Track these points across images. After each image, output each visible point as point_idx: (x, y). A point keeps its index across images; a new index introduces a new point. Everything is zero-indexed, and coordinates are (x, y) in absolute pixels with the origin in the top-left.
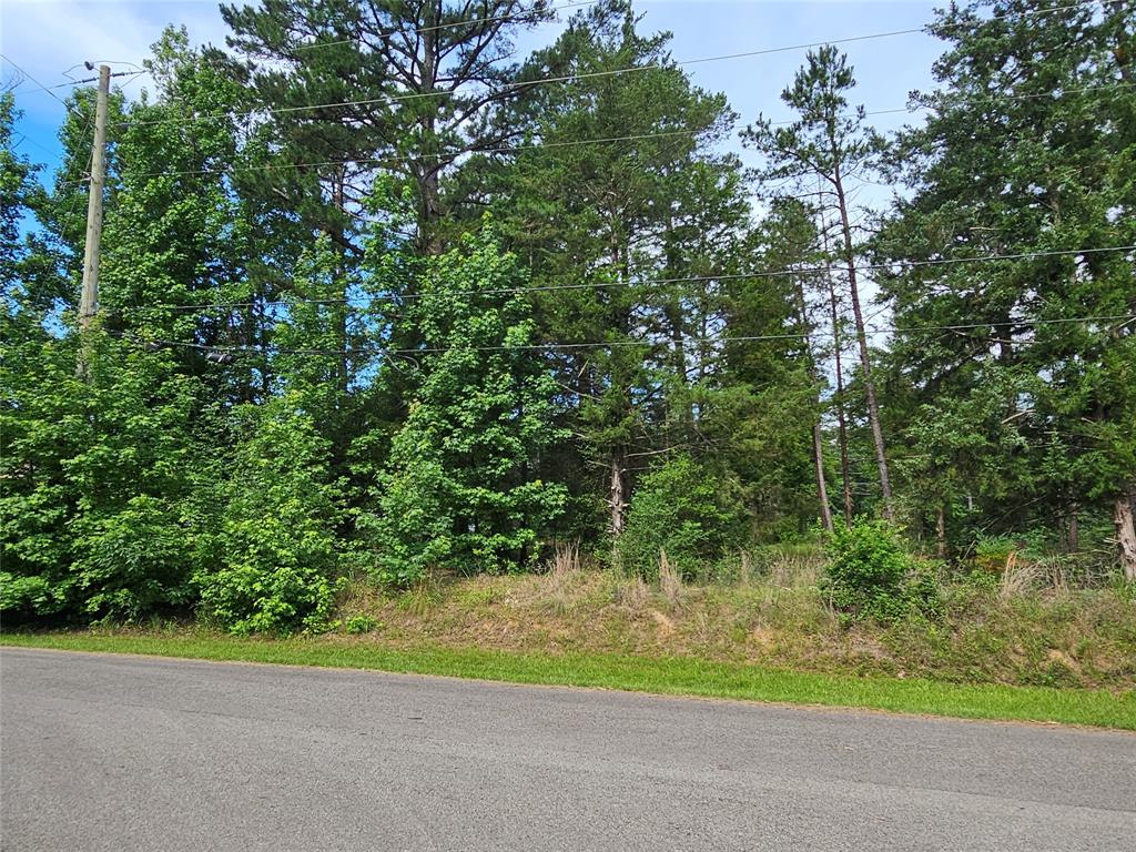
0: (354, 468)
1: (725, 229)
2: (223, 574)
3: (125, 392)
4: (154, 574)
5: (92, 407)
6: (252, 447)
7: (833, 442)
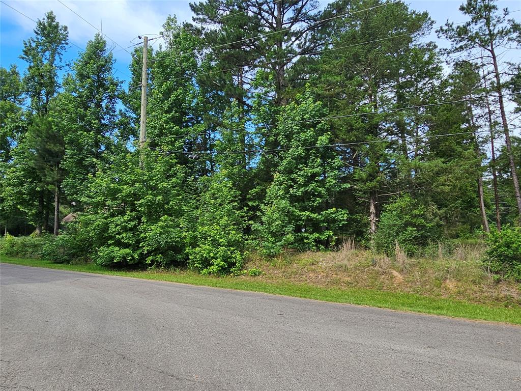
0: (250, 203)
1: (428, 80)
2: (197, 249)
3: (158, 173)
4: (171, 248)
5: (145, 180)
6: (208, 195)
7: (489, 187)
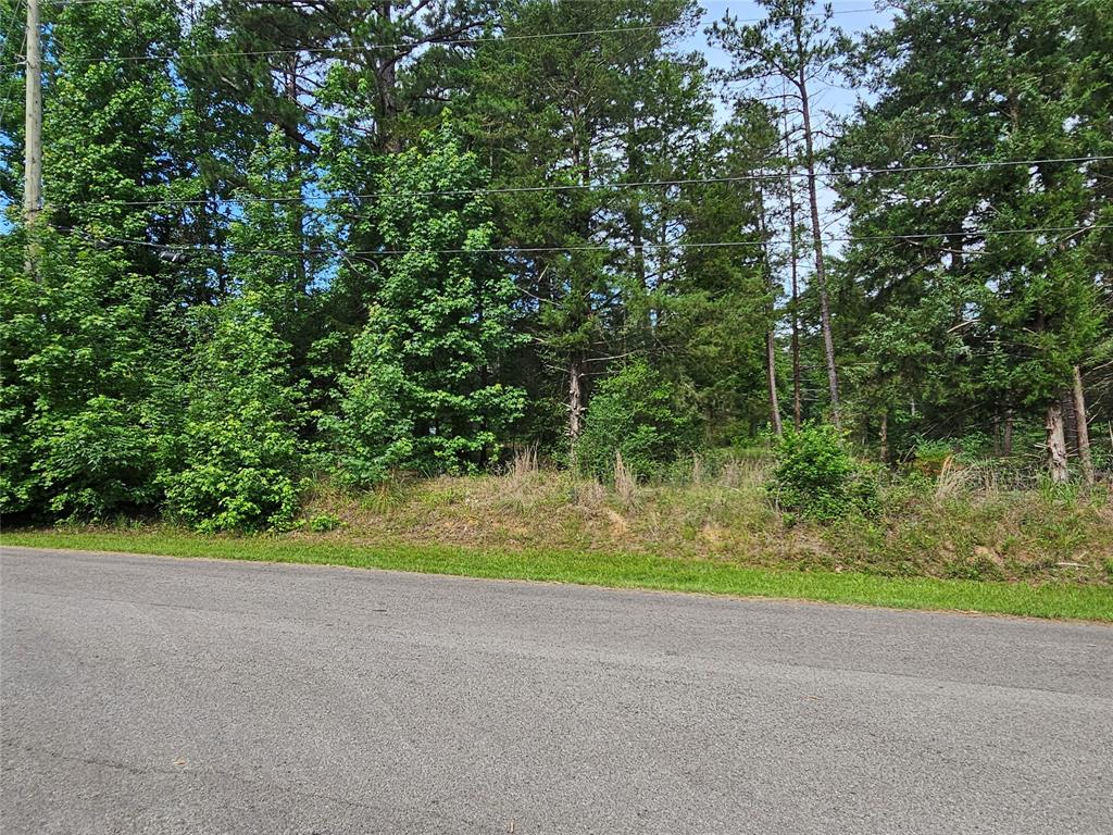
0: (315, 371)
1: (688, 131)
2: (186, 475)
3: (77, 291)
4: (117, 474)
5: (43, 307)
6: (211, 349)
7: (786, 349)
